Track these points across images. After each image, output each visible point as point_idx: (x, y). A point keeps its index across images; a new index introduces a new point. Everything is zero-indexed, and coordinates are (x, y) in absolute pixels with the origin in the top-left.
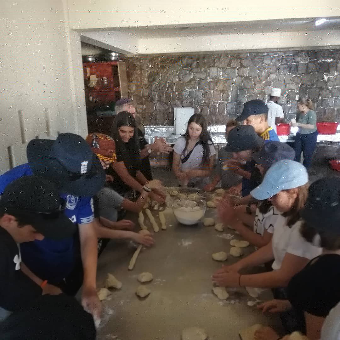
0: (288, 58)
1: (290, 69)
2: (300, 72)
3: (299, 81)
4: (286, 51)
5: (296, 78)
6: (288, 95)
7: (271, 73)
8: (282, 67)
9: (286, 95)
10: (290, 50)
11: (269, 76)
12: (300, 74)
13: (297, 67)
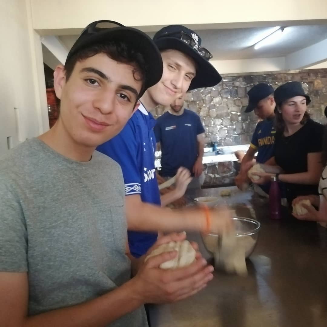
0: (228, 83)
1: (231, 93)
2: (240, 96)
3: (240, 104)
4: (226, 77)
5: (237, 101)
6: (231, 117)
7: (214, 97)
8: (223, 91)
9: (229, 118)
10: (229, 75)
11: (212, 100)
12: (240, 97)
13: (237, 91)
